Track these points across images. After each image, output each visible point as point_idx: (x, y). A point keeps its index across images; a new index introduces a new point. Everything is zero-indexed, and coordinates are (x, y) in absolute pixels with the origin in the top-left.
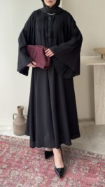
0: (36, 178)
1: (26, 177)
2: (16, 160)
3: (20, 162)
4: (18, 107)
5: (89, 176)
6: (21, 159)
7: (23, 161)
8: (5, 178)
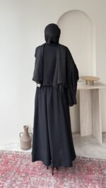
0: (51, 181)
1: (44, 181)
2: (31, 169)
3: (34, 170)
4: (25, 127)
5: (89, 174)
6: (34, 168)
7: (37, 170)
8: (27, 183)
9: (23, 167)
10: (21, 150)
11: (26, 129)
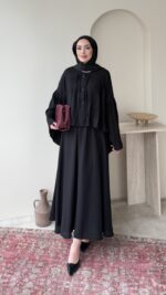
9: (40, 252)
10: (36, 227)
11: (44, 194)
